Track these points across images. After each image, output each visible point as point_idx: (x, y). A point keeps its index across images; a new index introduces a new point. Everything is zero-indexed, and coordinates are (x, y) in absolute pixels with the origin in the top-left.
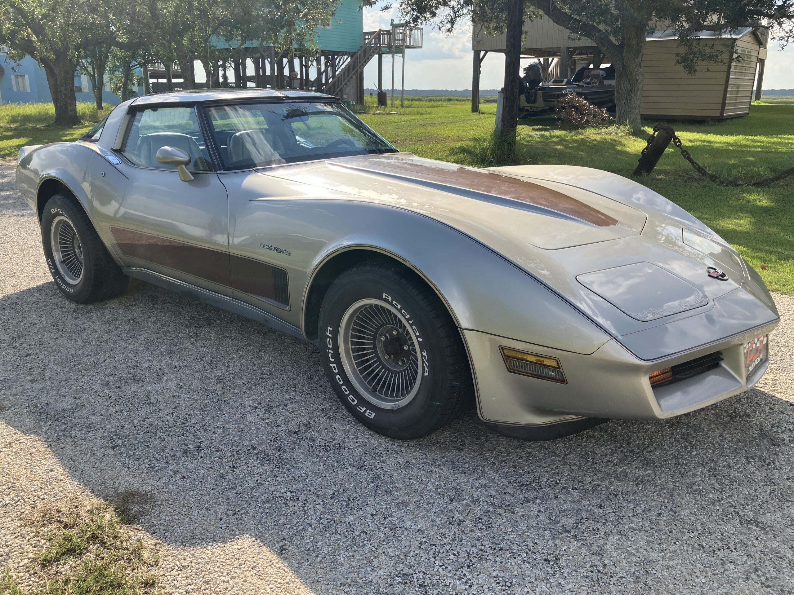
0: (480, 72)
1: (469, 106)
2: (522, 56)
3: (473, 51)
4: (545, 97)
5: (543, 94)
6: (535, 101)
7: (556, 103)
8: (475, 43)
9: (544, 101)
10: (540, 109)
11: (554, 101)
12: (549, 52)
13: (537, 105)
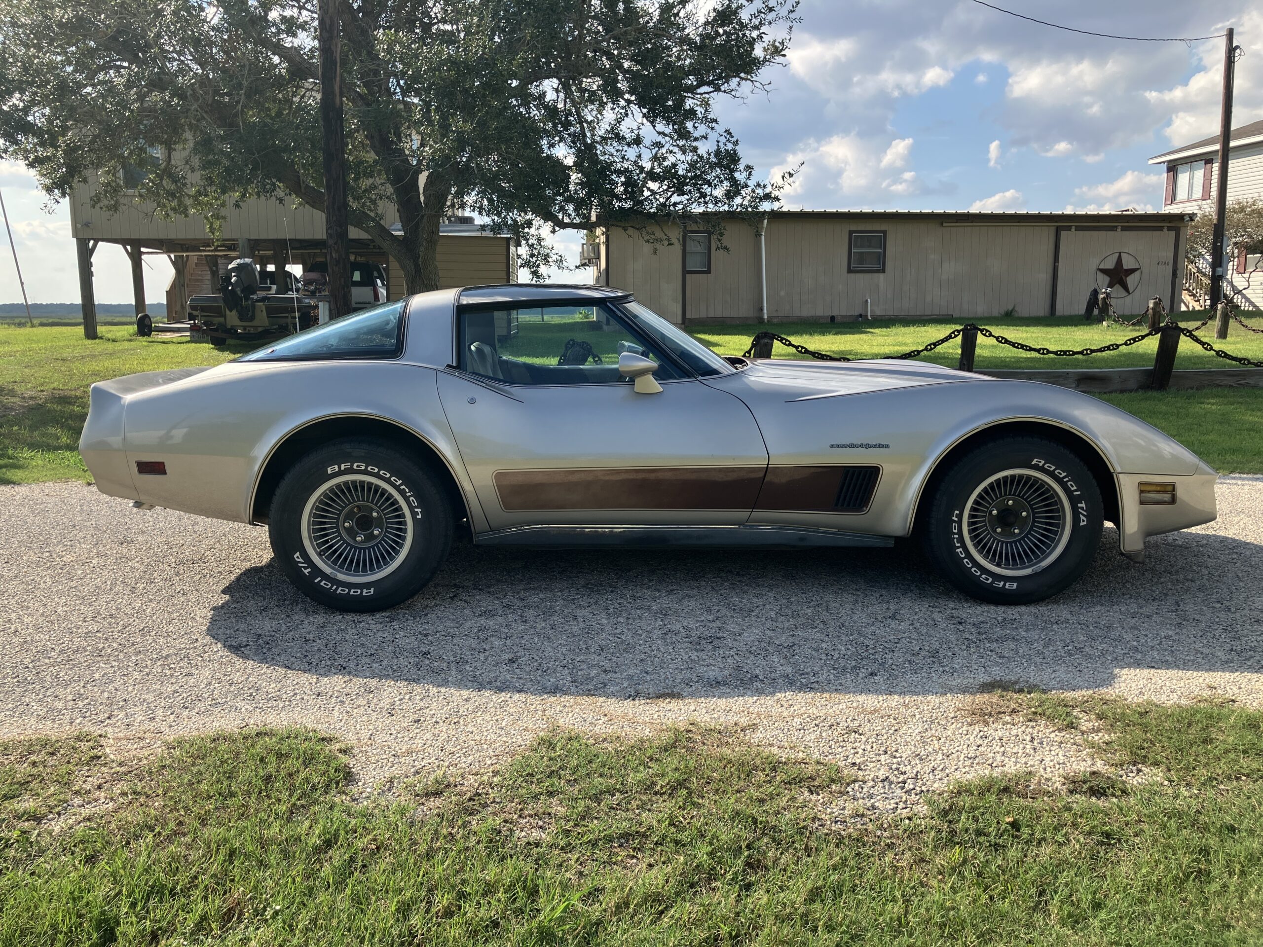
0: (91, 274)
1: (80, 330)
2: (143, 250)
3: (75, 239)
4: (271, 312)
5: (267, 308)
6: (252, 318)
7: (289, 319)
8: (79, 226)
9: (268, 317)
10: (260, 329)
11: (287, 317)
12: (182, 245)
13: (255, 323)
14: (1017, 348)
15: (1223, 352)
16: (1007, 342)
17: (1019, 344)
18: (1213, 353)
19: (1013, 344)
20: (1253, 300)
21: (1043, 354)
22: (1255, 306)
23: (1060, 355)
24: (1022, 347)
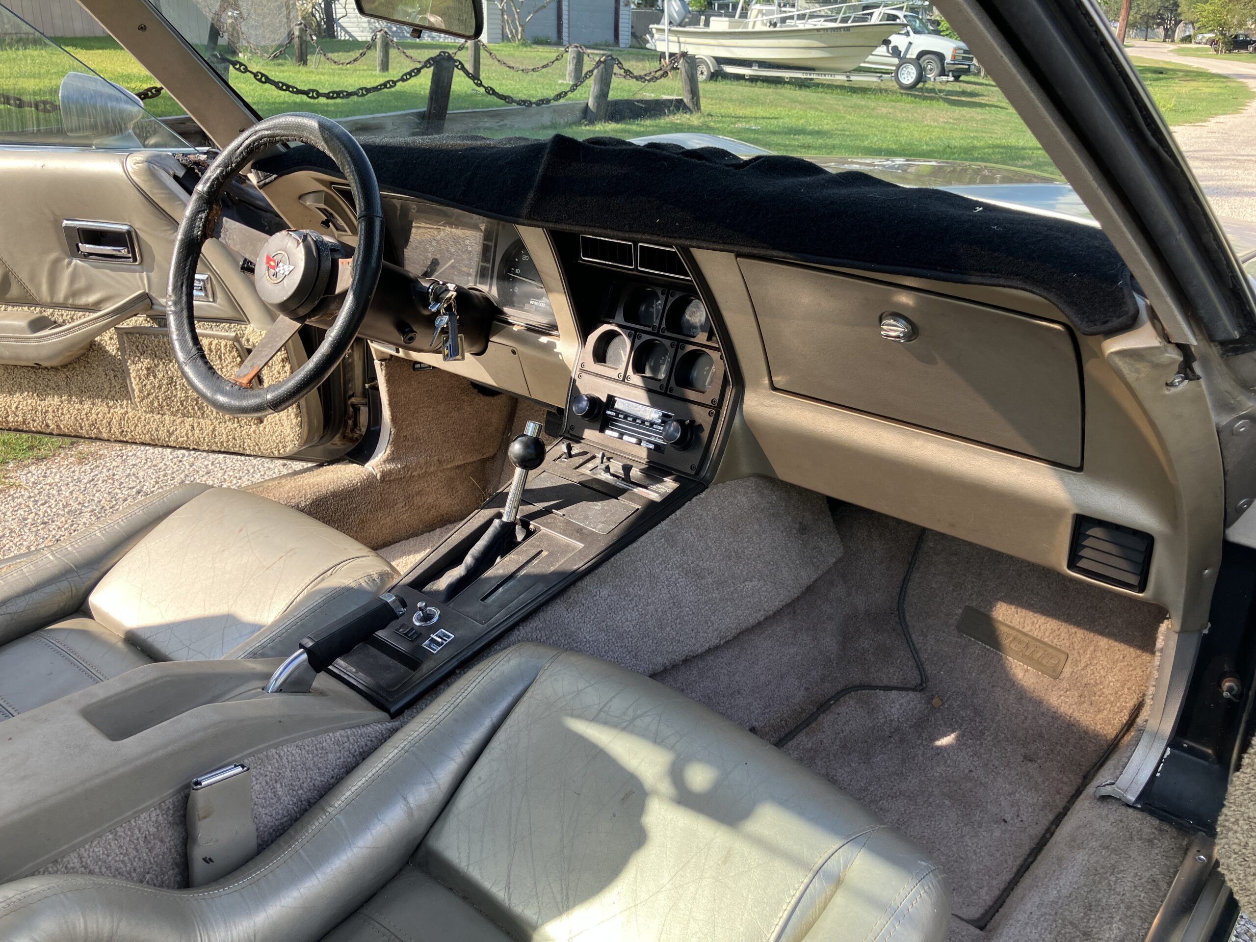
14: (281, 89)
15: (492, 89)
16: (268, 80)
17: (283, 84)
18: (482, 90)
19: (275, 84)
20: (348, 29)
21: (313, 97)
22: (351, 36)
23: (333, 98)
24: (287, 87)
